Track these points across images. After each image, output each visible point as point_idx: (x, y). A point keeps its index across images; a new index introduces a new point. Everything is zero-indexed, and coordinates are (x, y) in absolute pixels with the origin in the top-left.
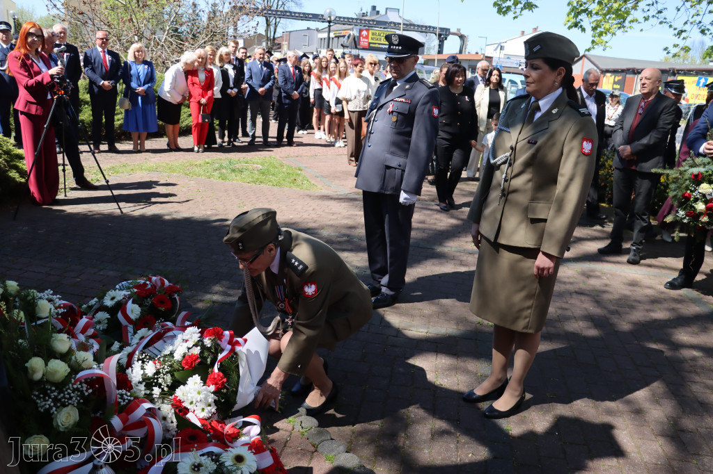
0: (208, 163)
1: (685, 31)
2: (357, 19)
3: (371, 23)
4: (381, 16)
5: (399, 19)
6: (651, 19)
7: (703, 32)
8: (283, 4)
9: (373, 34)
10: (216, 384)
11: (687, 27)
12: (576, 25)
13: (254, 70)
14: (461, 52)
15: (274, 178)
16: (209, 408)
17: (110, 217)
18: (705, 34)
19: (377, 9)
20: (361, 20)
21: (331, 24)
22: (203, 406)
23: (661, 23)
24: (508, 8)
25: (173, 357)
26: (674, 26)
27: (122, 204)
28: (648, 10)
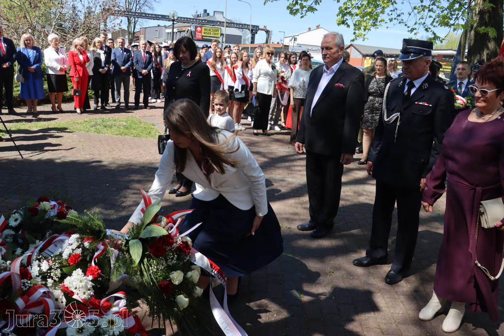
0: (87, 121)
1: (415, 29)
2: (193, 19)
3: (204, 22)
4: (211, 17)
5: (223, 19)
6: (394, 20)
7: (426, 30)
8: (140, 7)
9: (205, 30)
10: (93, 274)
11: (416, 26)
12: (343, 22)
13: (118, 54)
14: (267, 42)
15: (135, 131)
16: (89, 292)
17: (14, 162)
18: (428, 31)
19: (208, 12)
20: (196, 19)
21: (175, 22)
22: (84, 291)
23: (400, 23)
24: (297, 10)
25: (62, 256)
26: (408, 25)
27: (22, 152)
28: (392, 14)
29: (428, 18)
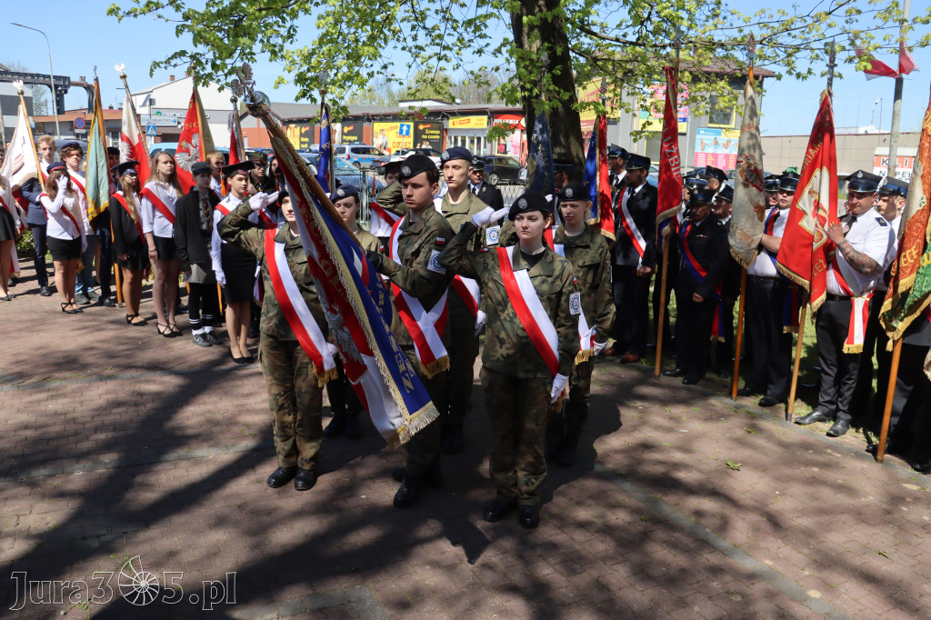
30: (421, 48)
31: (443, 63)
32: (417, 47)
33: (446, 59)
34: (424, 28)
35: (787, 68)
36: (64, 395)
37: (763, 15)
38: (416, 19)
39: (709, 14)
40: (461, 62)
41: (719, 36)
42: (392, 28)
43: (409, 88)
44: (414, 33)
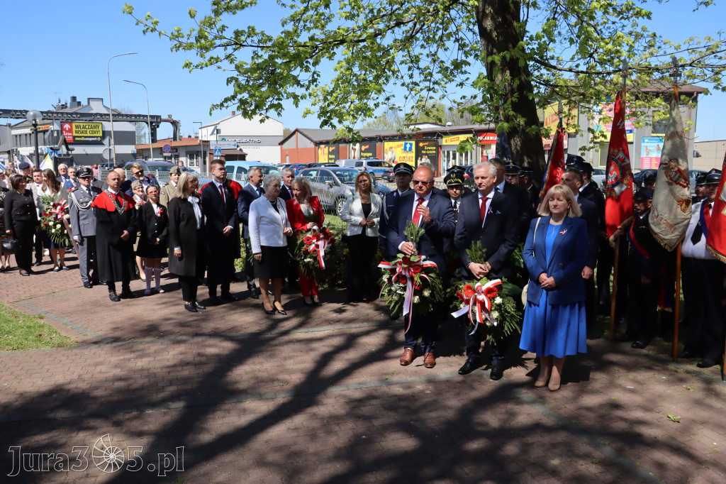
2: (57, 113)
3: (75, 116)
4: (84, 107)
5: (104, 109)
9: (77, 127)
14: (175, 138)
19: (78, 100)
20: (62, 113)
29: (429, 100)
30: (416, 84)
31: (431, 93)
32: (413, 83)
33: (434, 92)
34: (418, 68)
35: (714, 84)
36: (148, 355)
37: (691, 43)
38: (412, 62)
39: (646, 45)
40: (445, 93)
41: (654, 62)
42: (392, 68)
43: (406, 115)
44: (410, 72)
